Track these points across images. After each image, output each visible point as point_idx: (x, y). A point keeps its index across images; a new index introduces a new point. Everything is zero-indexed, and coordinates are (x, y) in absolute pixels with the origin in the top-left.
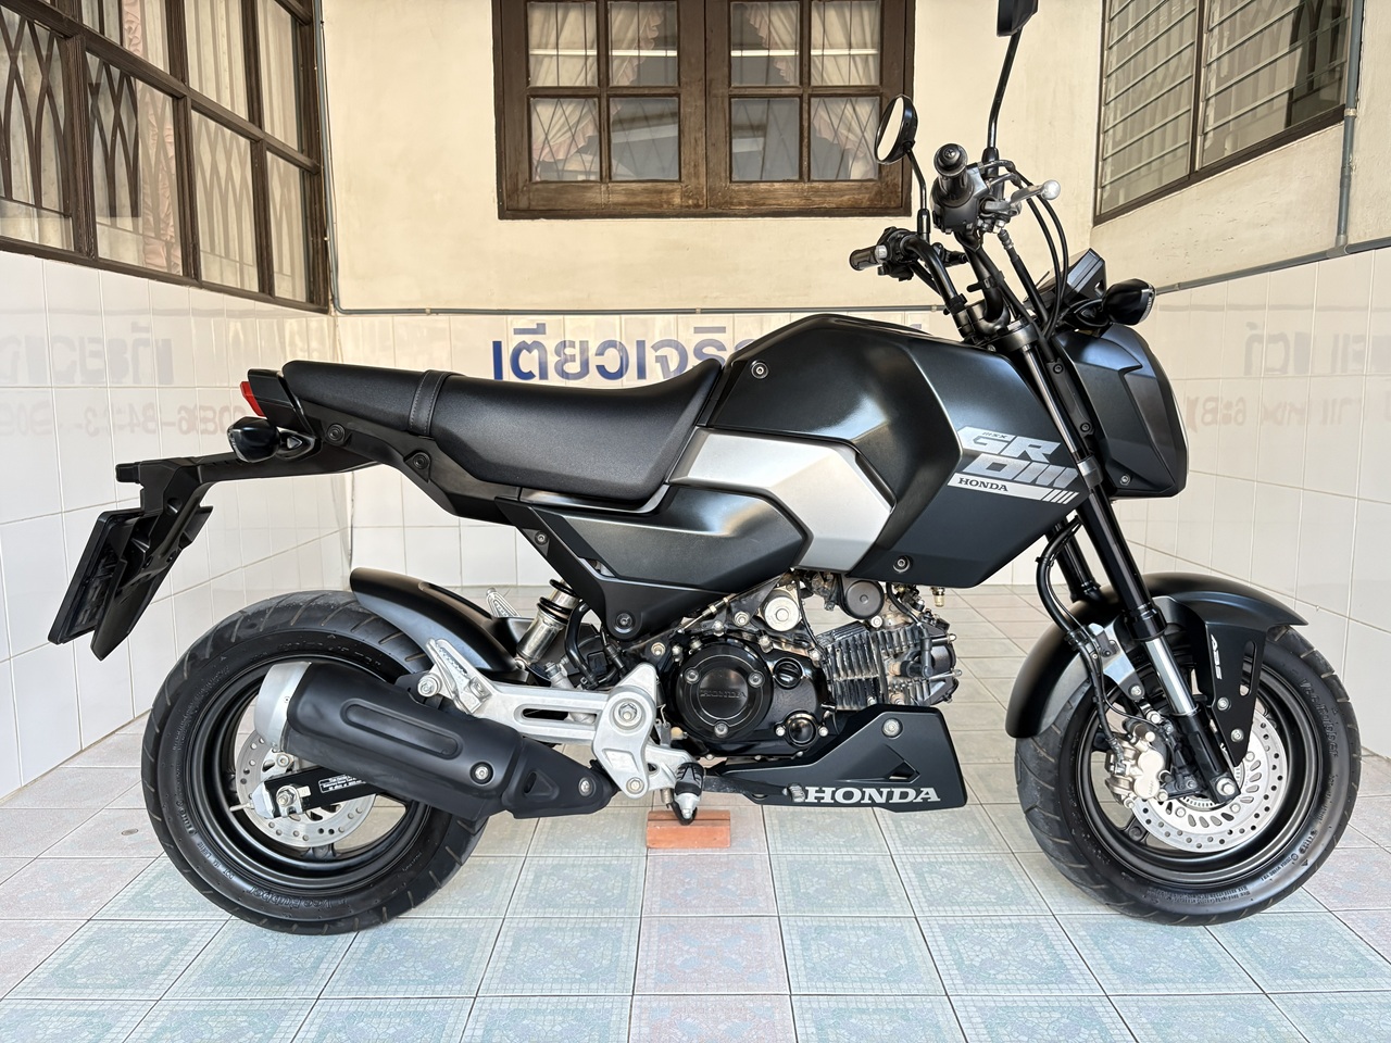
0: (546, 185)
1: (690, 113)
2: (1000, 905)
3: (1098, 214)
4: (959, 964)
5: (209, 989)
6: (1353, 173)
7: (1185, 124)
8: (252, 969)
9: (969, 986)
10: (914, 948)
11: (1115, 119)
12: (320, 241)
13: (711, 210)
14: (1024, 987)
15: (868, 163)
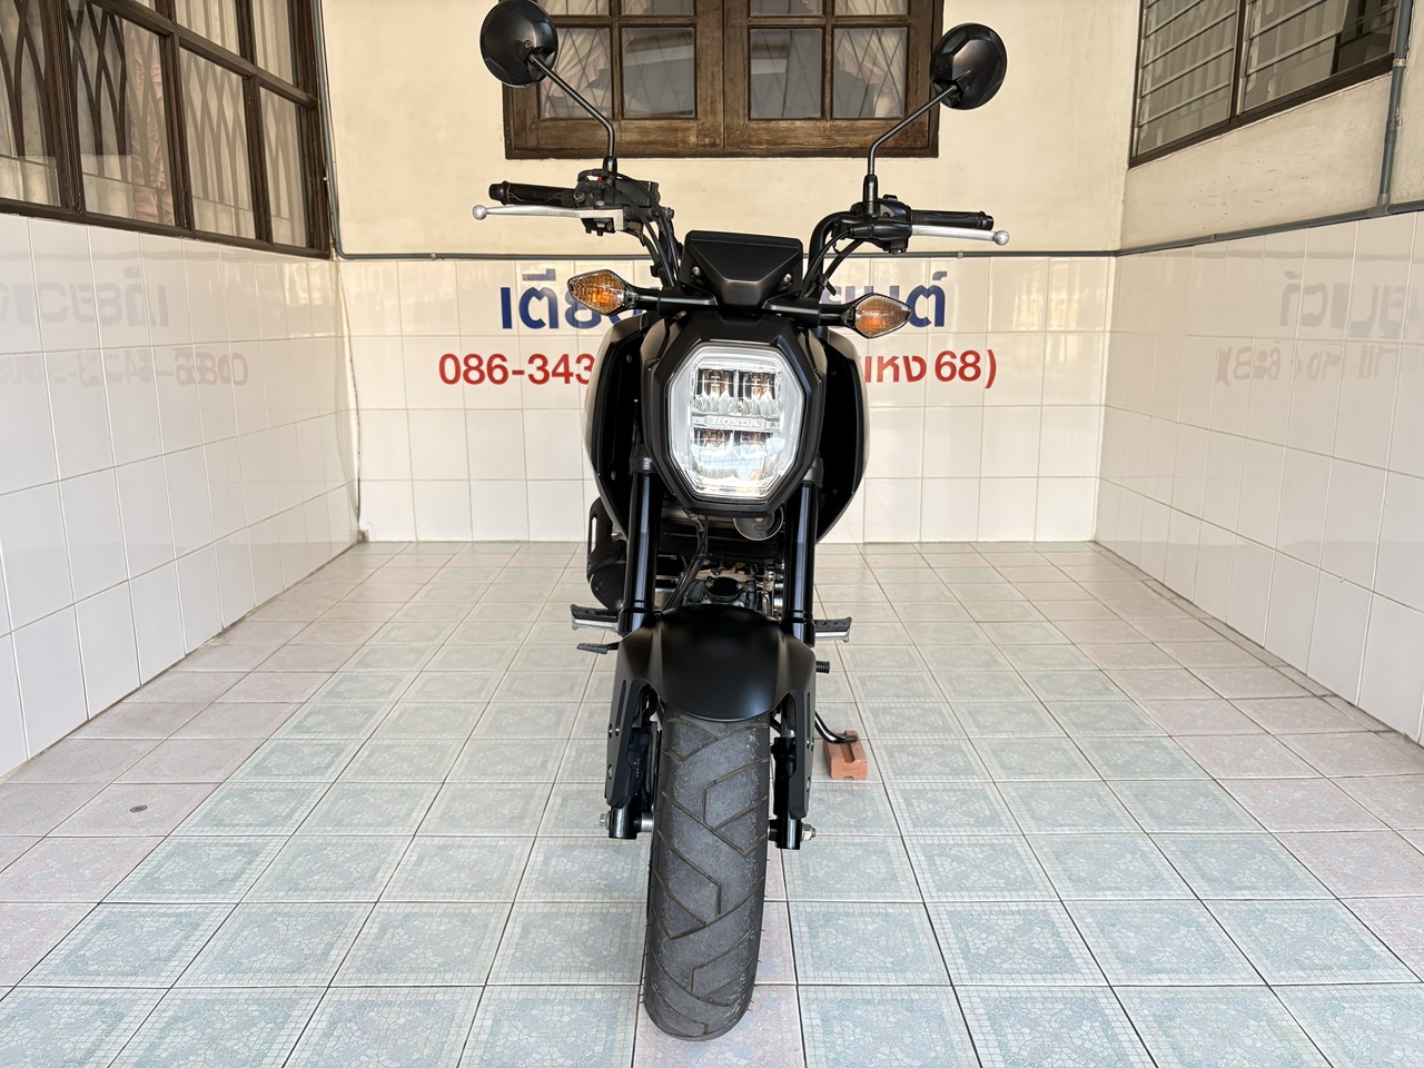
0: (556, 123)
1: (707, 45)
2: (1009, 891)
3: (1134, 155)
4: (965, 952)
5: (220, 977)
6: (1399, 128)
7: (1227, 62)
8: (263, 955)
9: (974, 976)
10: (921, 936)
11: (1155, 53)
12: (319, 181)
13: (728, 149)
14: (1029, 976)
15: (894, 99)
